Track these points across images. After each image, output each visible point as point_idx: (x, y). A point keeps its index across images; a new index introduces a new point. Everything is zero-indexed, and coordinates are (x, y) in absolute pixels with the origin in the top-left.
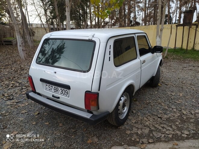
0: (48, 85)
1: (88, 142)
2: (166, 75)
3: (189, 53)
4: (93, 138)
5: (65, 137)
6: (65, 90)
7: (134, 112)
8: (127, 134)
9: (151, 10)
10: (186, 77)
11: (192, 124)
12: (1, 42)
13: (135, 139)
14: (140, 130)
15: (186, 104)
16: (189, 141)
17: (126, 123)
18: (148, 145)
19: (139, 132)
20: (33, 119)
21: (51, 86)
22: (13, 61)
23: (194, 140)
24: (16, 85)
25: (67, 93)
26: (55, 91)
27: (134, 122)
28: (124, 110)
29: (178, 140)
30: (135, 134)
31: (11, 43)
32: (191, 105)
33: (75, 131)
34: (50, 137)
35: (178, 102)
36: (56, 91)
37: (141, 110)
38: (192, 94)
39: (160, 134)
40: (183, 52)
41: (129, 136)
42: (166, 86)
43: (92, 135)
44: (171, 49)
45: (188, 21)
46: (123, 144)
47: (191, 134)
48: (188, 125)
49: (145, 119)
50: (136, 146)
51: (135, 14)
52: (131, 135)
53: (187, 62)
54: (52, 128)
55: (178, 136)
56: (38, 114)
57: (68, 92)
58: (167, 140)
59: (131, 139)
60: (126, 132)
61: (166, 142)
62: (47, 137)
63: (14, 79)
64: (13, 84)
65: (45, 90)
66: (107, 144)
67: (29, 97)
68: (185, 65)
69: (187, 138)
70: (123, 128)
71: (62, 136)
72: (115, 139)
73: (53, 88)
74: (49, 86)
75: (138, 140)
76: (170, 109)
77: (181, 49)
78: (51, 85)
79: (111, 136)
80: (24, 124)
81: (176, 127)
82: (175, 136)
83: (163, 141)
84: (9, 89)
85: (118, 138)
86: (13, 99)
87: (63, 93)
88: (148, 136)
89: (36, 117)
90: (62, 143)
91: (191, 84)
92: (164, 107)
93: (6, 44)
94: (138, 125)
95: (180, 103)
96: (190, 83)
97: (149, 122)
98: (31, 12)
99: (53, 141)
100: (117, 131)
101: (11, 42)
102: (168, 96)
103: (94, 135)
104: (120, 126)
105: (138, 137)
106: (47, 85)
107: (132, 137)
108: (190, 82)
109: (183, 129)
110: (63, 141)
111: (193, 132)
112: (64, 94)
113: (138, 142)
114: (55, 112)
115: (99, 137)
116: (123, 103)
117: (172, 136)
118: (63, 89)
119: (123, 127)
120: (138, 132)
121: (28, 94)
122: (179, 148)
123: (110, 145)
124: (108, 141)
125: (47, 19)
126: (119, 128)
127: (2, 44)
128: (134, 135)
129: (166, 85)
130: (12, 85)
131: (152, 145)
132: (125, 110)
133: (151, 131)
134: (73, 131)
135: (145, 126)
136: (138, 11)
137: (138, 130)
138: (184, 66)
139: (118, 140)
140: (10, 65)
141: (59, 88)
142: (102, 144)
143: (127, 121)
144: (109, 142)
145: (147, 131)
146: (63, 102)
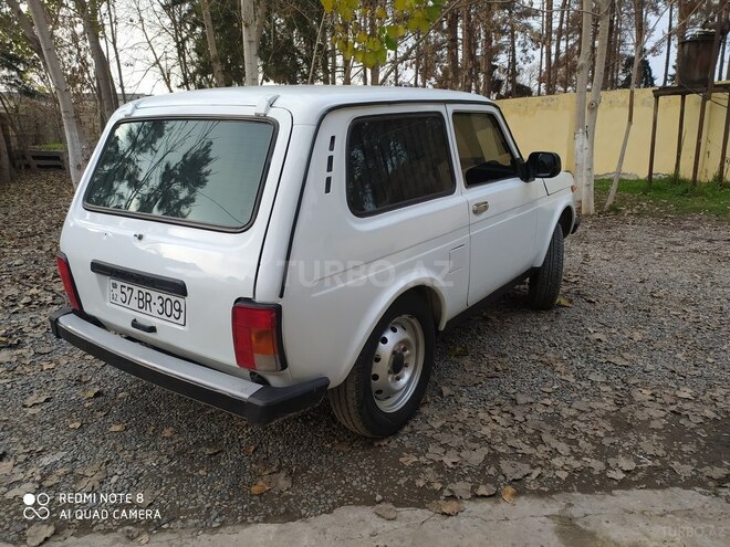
0: (119, 283)
1: (255, 489)
2: (596, 270)
3: (702, 194)
4: (275, 476)
5: (176, 472)
6: (173, 299)
7: (446, 391)
8: (402, 466)
9: (571, 42)
10: (673, 275)
11: (655, 436)
12: (24, 158)
13: (429, 483)
14: (452, 453)
15: (649, 367)
16: (629, 492)
17: (407, 429)
18: (472, 503)
19: (448, 461)
20: (74, 411)
21: (129, 288)
22: (54, 222)
23: (649, 492)
24: (43, 300)
25: (179, 311)
26: (141, 305)
27: (437, 425)
28: (398, 379)
29: (587, 489)
30: (431, 465)
31: (58, 163)
32: (666, 372)
33: (215, 454)
34: (119, 473)
35: (619, 361)
36: (145, 303)
37: (475, 385)
38: (680, 335)
39: (526, 469)
40: (680, 189)
41: (406, 474)
42: (588, 305)
43: (274, 469)
44: (638, 180)
45: (697, 76)
46: (379, 497)
47: (642, 469)
48: (639, 440)
49: (482, 415)
50: (424, 508)
51: (514, 55)
52: (417, 469)
53: (688, 224)
54: (133, 443)
55: (591, 475)
56: (97, 395)
57: (183, 309)
58: (547, 489)
59: (411, 484)
60: (401, 460)
61: (540, 494)
62: (110, 471)
63: (42, 280)
64: (32, 296)
65: (108, 304)
66: (320, 499)
67: (59, 332)
68: (678, 236)
69: (624, 485)
70: (393, 445)
71: (165, 470)
72: (354, 483)
73: (135, 294)
74: (124, 290)
75: (438, 486)
76: (583, 383)
77: (675, 180)
78: (127, 285)
79: (341, 471)
80: (39, 427)
81: (593, 444)
82: (581, 477)
83: (532, 492)
84: (17, 312)
85: (368, 478)
86: (19, 345)
87: (165, 310)
88: (480, 475)
89: (87, 405)
90: (157, 493)
91: (684, 301)
92: (563, 377)
93: (39, 166)
94: (450, 436)
95: (627, 363)
96: (682, 296)
97: (495, 426)
98: (130, 52)
99: (127, 486)
100: (366, 456)
101: (57, 158)
102: (587, 338)
103: (280, 468)
104: (382, 439)
105: (441, 476)
106: (115, 286)
107: (417, 475)
108: (683, 294)
109: (617, 453)
110: (166, 485)
111: (650, 463)
112: (169, 316)
113: (438, 494)
114: (157, 388)
115: (297, 473)
116: (394, 353)
117: (571, 477)
118: (165, 297)
119: (393, 442)
120: (445, 459)
121: (57, 320)
122: (586, 515)
123: (330, 501)
124: (327, 488)
125: (185, 76)
126: (376, 444)
127: (28, 166)
128: (429, 469)
129: (590, 302)
130: (26, 300)
131: (486, 505)
132: (403, 381)
133: (494, 458)
134: (208, 451)
135: (475, 440)
136: (524, 45)
137: (445, 453)
138: (672, 240)
139: (364, 486)
140: (39, 235)
141: (155, 295)
142: (302, 498)
143: (412, 423)
144: (329, 492)
145: (477, 457)
146: (168, 345)
